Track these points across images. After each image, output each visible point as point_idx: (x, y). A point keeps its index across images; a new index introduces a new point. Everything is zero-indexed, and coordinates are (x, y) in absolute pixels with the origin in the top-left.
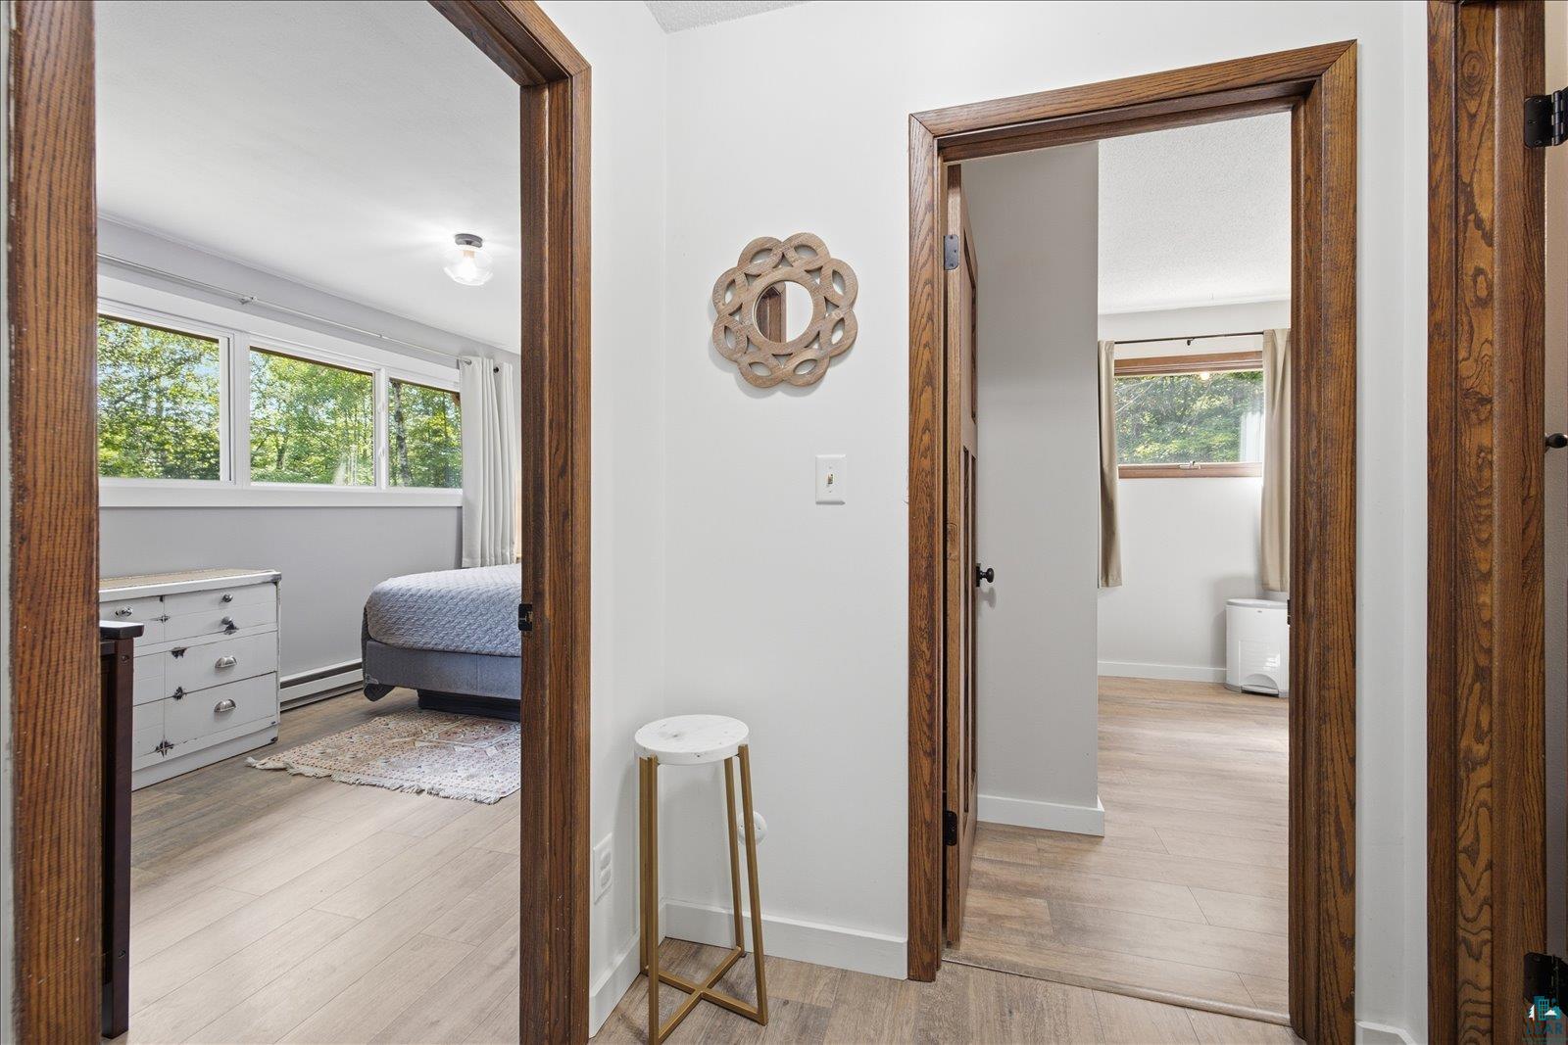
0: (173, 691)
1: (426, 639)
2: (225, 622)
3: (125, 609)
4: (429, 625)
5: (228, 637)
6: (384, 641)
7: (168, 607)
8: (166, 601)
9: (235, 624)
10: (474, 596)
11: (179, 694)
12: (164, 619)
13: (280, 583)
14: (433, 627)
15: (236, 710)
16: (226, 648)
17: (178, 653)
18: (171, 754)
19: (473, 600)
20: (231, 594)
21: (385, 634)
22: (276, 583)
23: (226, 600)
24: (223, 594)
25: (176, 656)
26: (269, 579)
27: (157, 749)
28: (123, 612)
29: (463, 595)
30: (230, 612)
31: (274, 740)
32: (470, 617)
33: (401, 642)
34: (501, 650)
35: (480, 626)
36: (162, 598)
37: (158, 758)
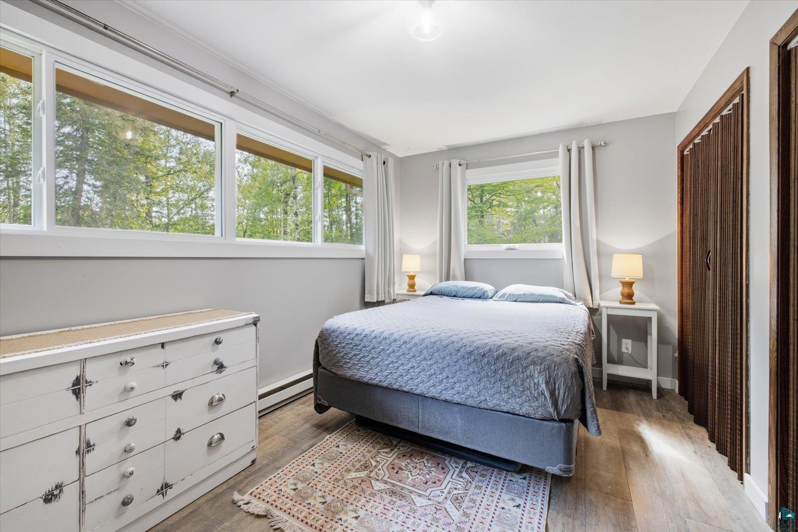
0: (173, 433)
1: (371, 375)
2: (216, 363)
3: (129, 360)
4: (373, 362)
5: (219, 375)
6: (334, 371)
7: (169, 353)
8: (167, 347)
9: (225, 364)
10: (416, 340)
11: (178, 435)
12: (165, 365)
13: (258, 325)
14: (377, 365)
15: (224, 443)
16: (217, 385)
17: (177, 396)
18: (171, 493)
19: (415, 345)
20: (222, 336)
21: (334, 365)
22: (255, 325)
23: (217, 342)
24: (213, 338)
25: (176, 400)
26: (251, 321)
27: (158, 491)
28: (126, 363)
29: (405, 338)
30: (221, 354)
31: (253, 462)
32: (413, 360)
33: (348, 375)
34: (446, 396)
35: (424, 370)
36: (163, 345)
37: (159, 500)
